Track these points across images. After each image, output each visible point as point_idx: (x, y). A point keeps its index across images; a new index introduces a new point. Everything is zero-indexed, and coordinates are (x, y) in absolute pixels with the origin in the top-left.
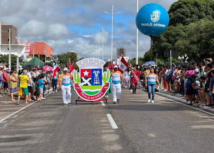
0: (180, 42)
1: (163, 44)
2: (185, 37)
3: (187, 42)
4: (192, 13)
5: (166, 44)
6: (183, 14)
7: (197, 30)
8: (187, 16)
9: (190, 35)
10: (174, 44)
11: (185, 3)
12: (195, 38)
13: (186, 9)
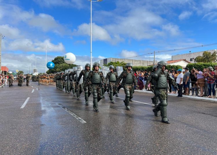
0: (57, 69)
1: (52, 70)
2: (59, 68)
3: (59, 69)
4: (61, 61)
5: (53, 70)
6: (58, 61)
7: (62, 66)
8: (60, 62)
9: (60, 67)
10: (56, 70)
11: (59, 58)
12: (61, 69)
13: (59, 60)
